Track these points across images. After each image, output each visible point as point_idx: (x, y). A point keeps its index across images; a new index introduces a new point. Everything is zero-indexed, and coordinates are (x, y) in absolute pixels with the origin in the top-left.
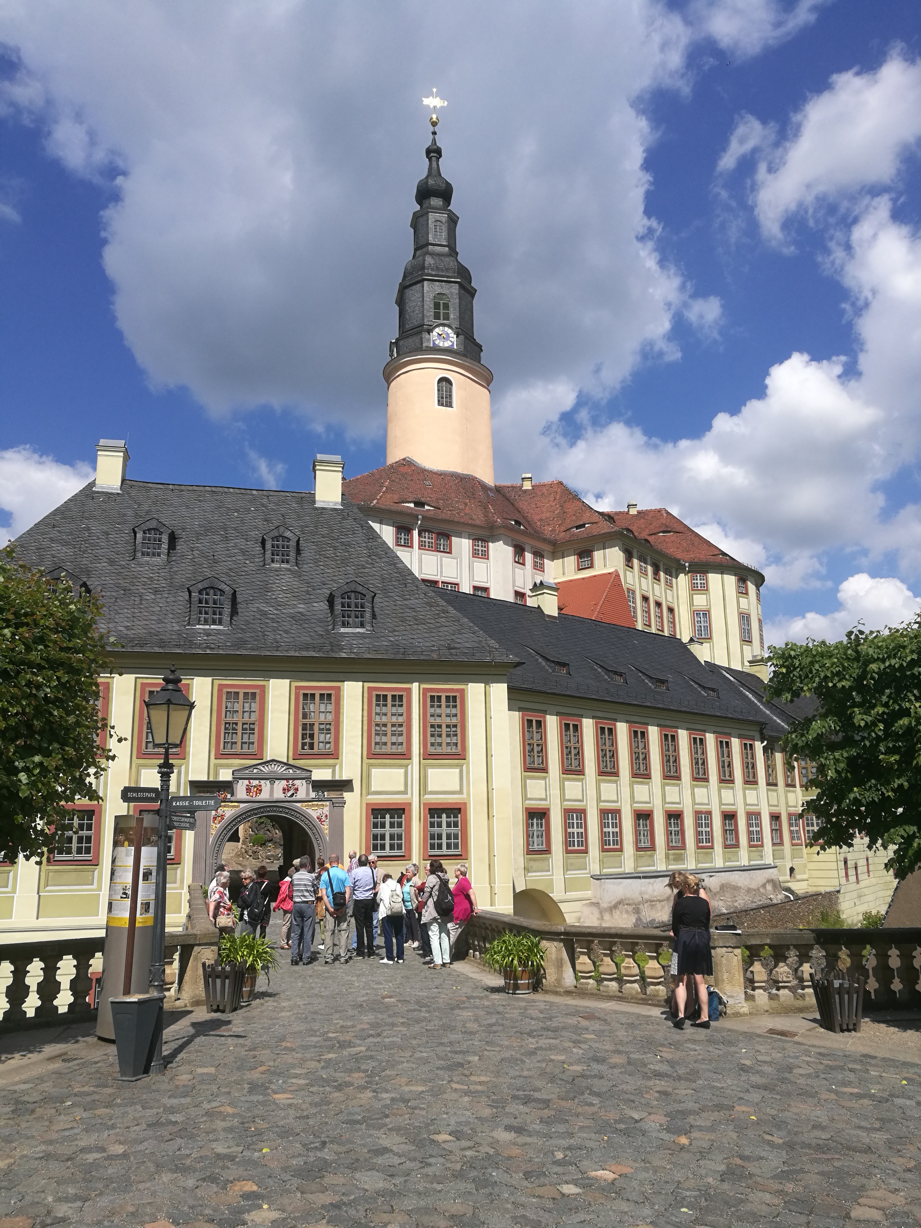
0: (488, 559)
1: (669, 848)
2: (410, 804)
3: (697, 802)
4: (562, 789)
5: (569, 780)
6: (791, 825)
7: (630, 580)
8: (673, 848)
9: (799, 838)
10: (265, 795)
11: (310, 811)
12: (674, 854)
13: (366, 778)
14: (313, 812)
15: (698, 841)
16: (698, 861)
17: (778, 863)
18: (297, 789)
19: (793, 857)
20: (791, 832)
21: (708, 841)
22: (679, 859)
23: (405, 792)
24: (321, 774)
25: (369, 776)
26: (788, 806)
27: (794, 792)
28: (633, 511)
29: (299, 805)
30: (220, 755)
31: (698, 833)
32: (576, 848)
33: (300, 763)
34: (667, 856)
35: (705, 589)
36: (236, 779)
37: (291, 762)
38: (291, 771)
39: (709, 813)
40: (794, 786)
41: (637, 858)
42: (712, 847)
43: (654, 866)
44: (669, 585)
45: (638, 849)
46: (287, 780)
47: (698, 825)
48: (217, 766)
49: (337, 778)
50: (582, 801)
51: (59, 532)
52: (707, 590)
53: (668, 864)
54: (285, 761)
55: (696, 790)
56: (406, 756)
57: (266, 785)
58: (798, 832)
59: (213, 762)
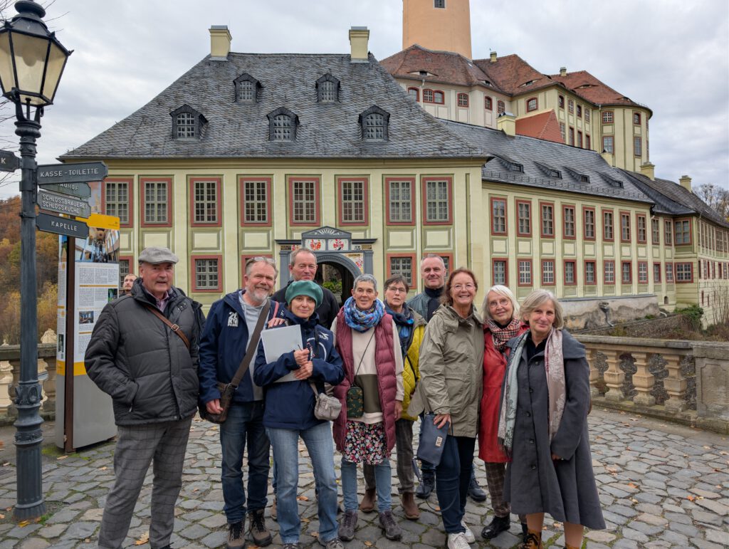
0: (468, 107)
1: (586, 283)
2: (415, 254)
3: (605, 254)
4: (517, 246)
5: (522, 240)
6: (667, 270)
7: (562, 117)
8: (589, 284)
9: (672, 278)
10: (322, 248)
11: (351, 258)
12: (589, 288)
13: (386, 238)
14: (354, 260)
15: (605, 279)
16: (604, 292)
17: (657, 293)
18: (342, 245)
19: (667, 290)
20: (667, 274)
21: (612, 279)
22: (593, 290)
23: (412, 247)
24: (357, 235)
25: (388, 236)
26: (665, 258)
27: (671, 249)
28: (564, 75)
29: (344, 254)
30: (293, 224)
31: (605, 275)
32: (525, 283)
33: (344, 228)
34: (584, 289)
35: (611, 122)
36: (304, 239)
37: (338, 228)
38: (338, 234)
39: (613, 262)
40: (671, 245)
41: (564, 290)
42: (614, 283)
43: (575, 294)
44: (587, 120)
45: (565, 284)
46: (336, 239)
47: (605, 269)
48: (291, 231)
49: (368, 238)
50: (530, 254)
51: (189, 87)
52: (613, 122)
53: (584, 294)
54: (334, 227)
55: (606, 247)
56: (413, 223)
57: (323, 243)
58: (671, 274)
59: (289, 228)
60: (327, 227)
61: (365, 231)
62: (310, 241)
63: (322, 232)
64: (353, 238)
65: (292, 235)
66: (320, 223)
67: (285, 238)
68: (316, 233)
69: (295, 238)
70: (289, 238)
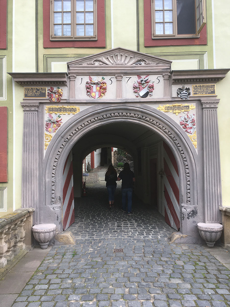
11: (172, 115)
18: (152, 87)
30: (49, 44)
33: (157, 52)
38: (143, 63)
46: (139, 75)
48: (46, 58)
49: (206, 67)
54: (135, 49)
59: (42, 51)
60: (120, 49)
61: (201, 54)
62: (86, 79)
63: (110, 62)
64: (173, 68)
65: (47, 65)
66: (104, 41)
67: (34, 71)
68: (97, 64)
69: (53, 71)
70: (41, 71)
